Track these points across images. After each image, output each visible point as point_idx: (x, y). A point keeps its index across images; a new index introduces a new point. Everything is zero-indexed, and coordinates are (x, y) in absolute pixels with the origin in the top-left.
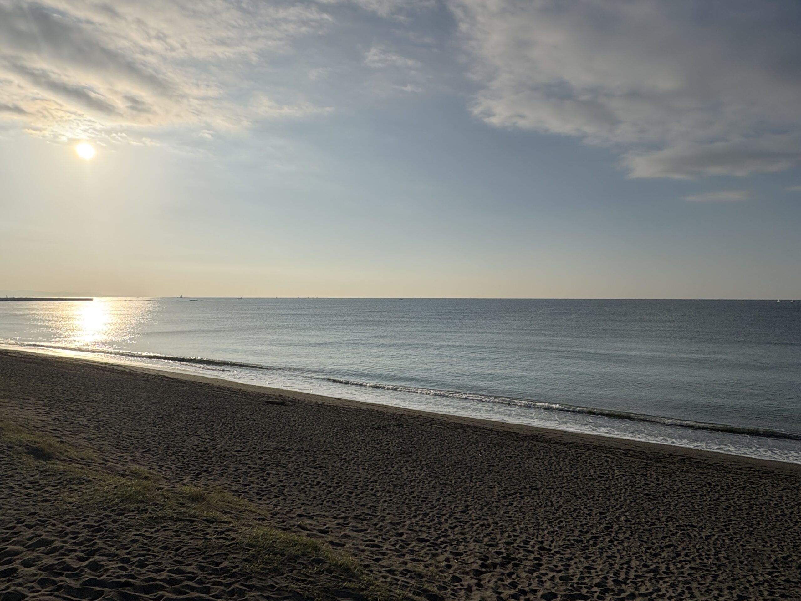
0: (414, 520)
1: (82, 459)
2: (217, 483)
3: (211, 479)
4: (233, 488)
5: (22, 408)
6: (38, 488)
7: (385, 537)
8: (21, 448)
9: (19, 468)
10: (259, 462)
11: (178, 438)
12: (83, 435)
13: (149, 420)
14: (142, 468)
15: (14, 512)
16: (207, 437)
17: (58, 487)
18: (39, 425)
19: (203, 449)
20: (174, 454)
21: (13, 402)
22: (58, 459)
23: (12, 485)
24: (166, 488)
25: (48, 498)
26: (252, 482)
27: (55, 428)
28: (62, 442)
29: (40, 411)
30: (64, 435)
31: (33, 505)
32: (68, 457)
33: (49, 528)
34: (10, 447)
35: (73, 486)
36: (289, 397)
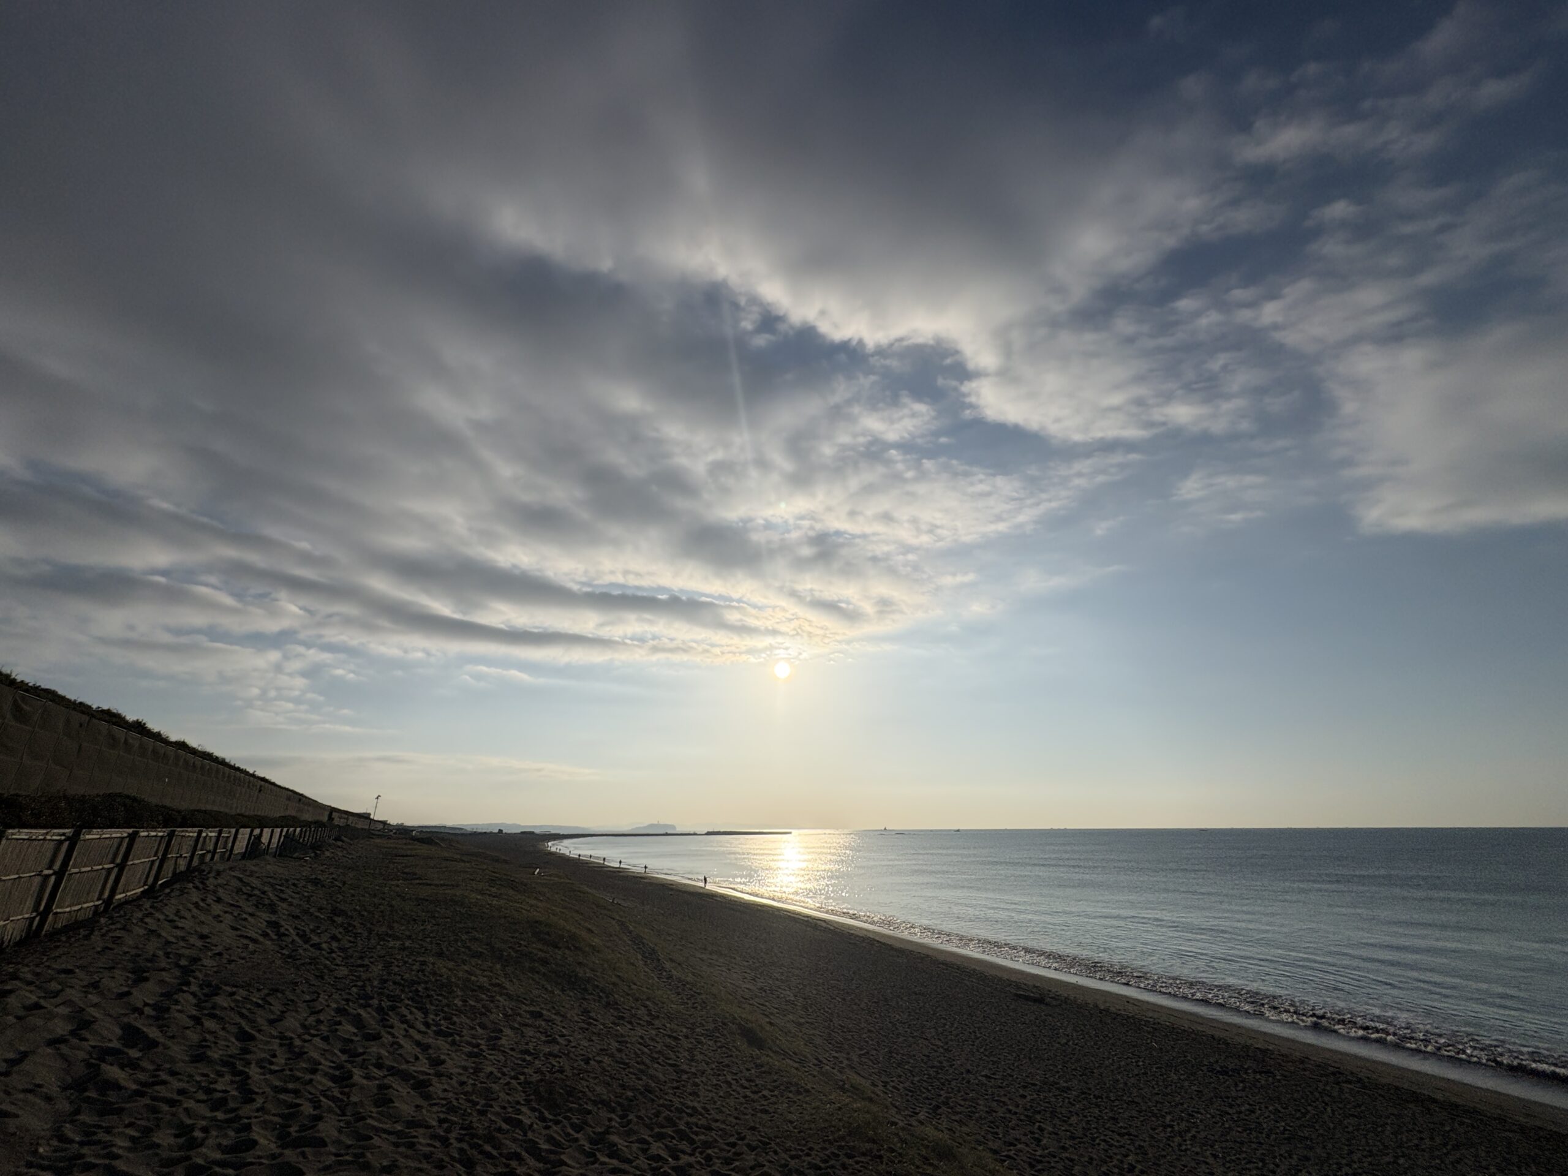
1: (795, 1054)
2: (965, 1129)
3: (956, 1121)
5: (729, 970)
6: (754, 1089)
8: (734, 1026)
9: (734, 1054)
10: (1021, 1102)
11: (901, 1039)
12: (791, 1017)
13: (863, 1005)
14: (863, 1081)
15: (735, 1121)
16: (940, 1044)
17: (776, 1093)
18: (747, 996)
19: (936, 1064)
20: (899, 1065)
21: (721, 960)
22: (771, 1050)
23: (729, 1078)
24: (901, 1124)
25: (767, 1108)
27: (762, 1001)
28: (771, 1024)
29: (746, 975)
30: (772, 1014)
31: (753, 1115)
32: (780, 1048)
33: (772, 1156)
34: (724, 1024)
35: (791, 1095)
36: (1050, 991)
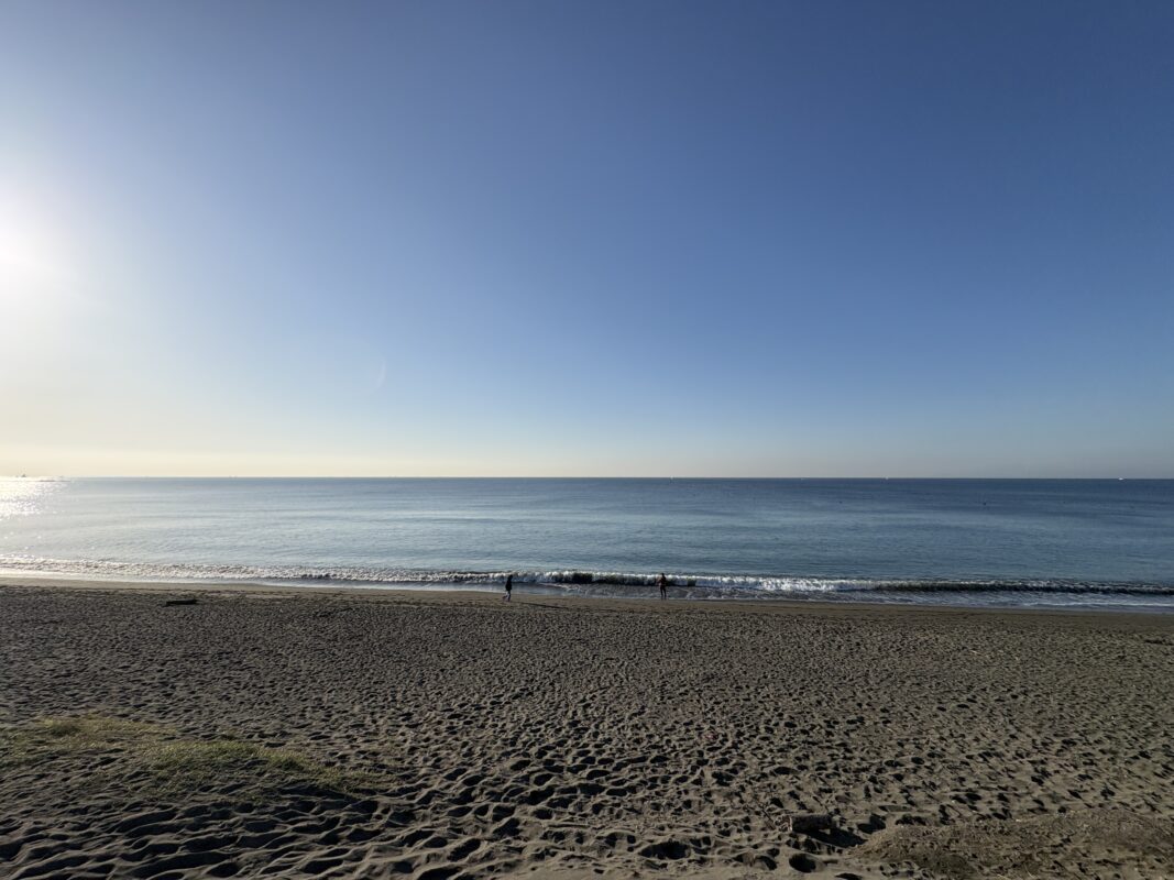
0: (365, 703)
4: (120, 712)
7: (332, 726)
26: (149, 701)
